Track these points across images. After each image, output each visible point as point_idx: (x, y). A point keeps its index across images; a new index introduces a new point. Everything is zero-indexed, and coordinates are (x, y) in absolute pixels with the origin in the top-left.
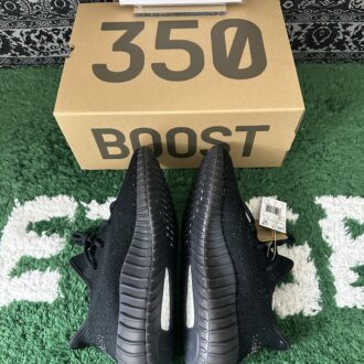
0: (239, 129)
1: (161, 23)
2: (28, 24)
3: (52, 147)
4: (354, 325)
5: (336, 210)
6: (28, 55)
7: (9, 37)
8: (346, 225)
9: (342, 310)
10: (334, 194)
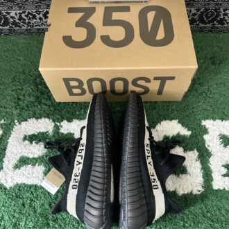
0: (156, 79)
1: (106, 8)
2: (20, 8)
3: (37, 87)
4: (223, 200)
5: (215, 129)
6: (20, 27)
7: (8, 16)
8: (221, 138)
9: (216, 191)
10: (214, 119)
